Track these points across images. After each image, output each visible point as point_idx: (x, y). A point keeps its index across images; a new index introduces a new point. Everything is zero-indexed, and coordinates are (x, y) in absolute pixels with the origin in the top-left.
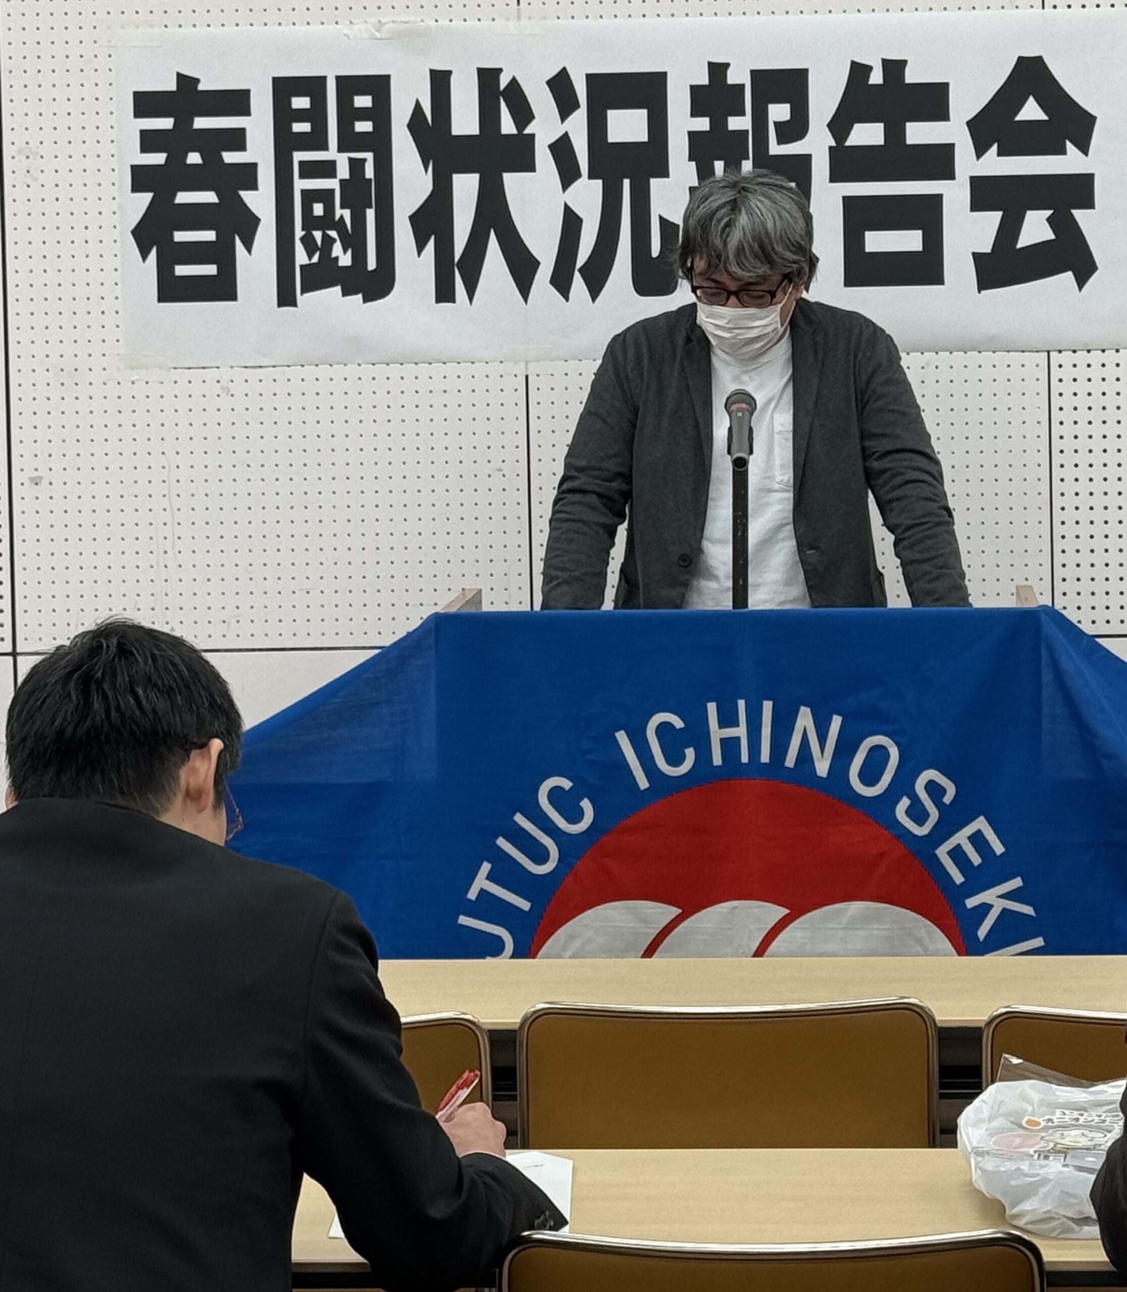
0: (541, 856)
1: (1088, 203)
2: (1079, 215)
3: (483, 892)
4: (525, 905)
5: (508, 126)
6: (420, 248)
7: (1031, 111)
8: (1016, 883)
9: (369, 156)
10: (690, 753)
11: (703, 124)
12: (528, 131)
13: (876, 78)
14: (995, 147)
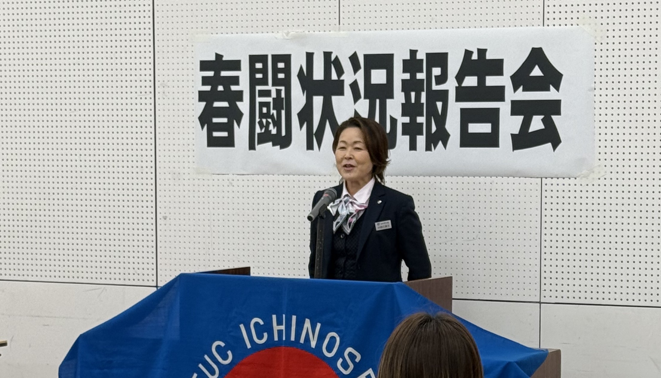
1: (558, 113)
2: (554, 117)
5: (334, 76)
6: (301, 126)
7: (537, 72)
9: (283, 88)
10: (265, 334)
11: (407, 76)
12: (342, 78)
13: (475, 57)
14: (521, 88)
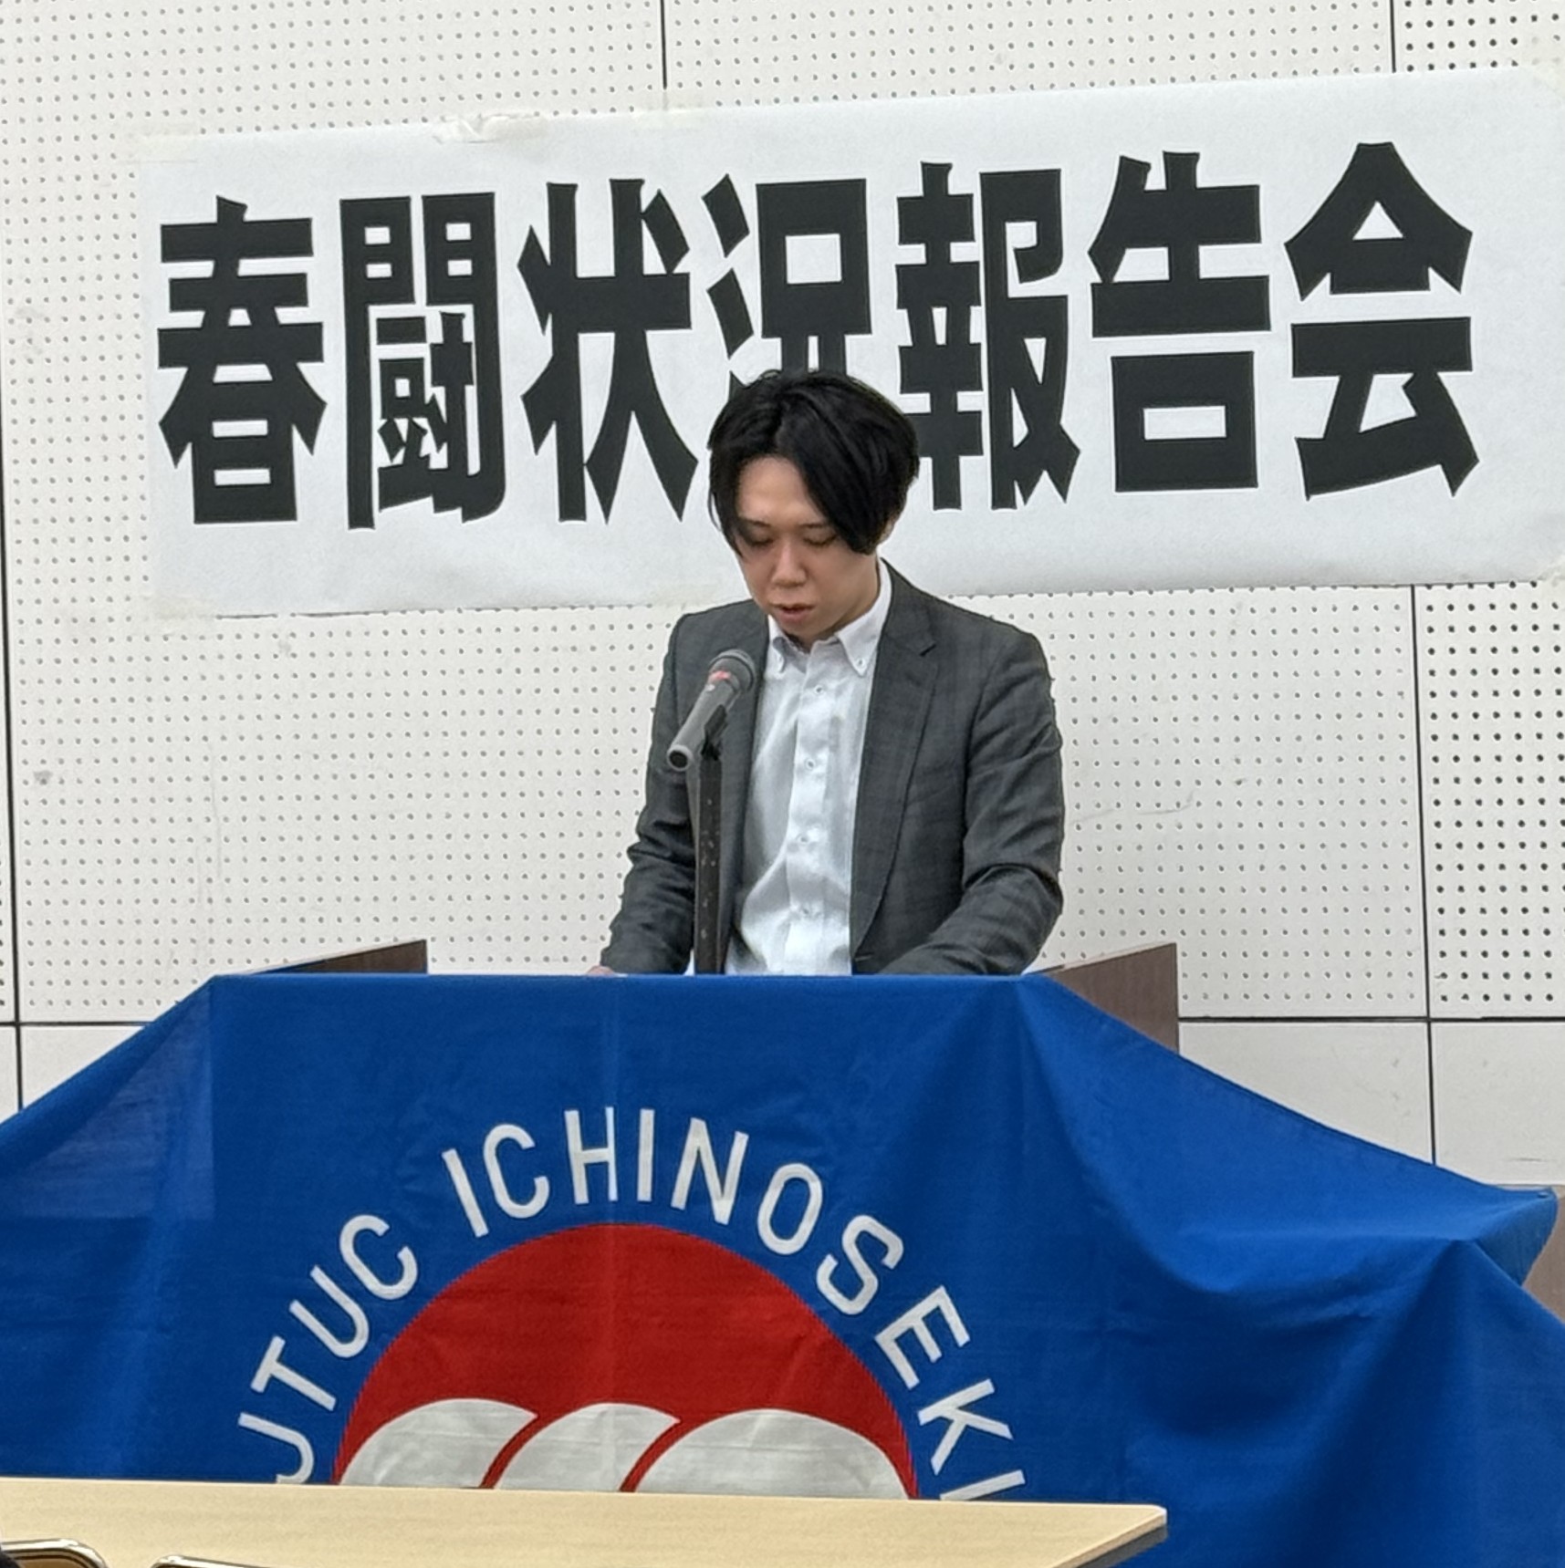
0: (345, 1331)
3: (273, 1381)
4: (327, 1401)
8: (984, 1388)
10: (542, 1184)
